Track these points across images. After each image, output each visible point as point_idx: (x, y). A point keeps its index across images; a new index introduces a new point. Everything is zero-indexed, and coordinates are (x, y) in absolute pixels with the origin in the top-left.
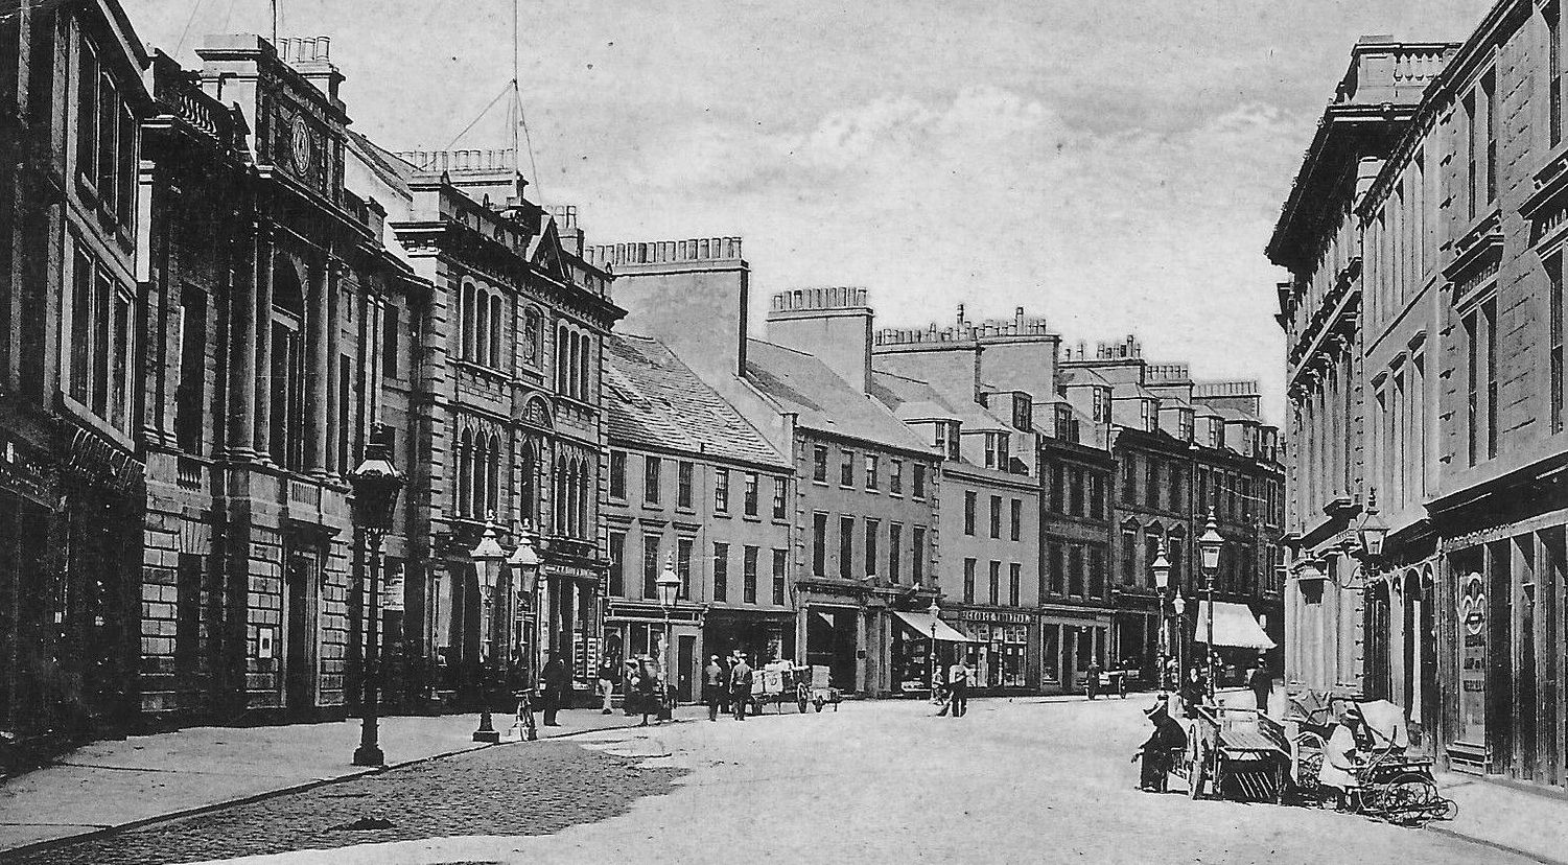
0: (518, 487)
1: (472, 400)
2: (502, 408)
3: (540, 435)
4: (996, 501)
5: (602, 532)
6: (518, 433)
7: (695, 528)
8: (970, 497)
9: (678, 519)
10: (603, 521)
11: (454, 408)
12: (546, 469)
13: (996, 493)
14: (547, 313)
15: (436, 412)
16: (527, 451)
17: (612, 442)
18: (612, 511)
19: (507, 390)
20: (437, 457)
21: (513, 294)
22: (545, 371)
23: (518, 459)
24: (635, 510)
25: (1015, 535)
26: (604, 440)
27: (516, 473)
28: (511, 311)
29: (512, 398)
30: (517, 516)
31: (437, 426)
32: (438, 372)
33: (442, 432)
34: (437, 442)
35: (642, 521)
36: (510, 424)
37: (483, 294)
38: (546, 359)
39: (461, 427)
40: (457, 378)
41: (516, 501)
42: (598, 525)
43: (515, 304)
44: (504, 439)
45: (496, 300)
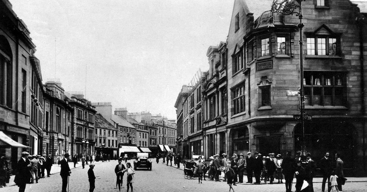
0: (84, 133)
1: (79, 123)
2: (82, 124)
3: (87, 127)
4: (143, 134)
7: (106, 138)
8: (140, 133)
9: (104, 137)
10: (94, 137)
11: (77, 124)
12: (88, 131)
13: (143, 133)
14: (88, 112)
15: (75, 125)
17: (96, 127)
18: (96, 136)
20: (75, 130)
21: (84, 110)
22: (87, 119)
23: (84, 130)
24: (98, 136)
25: (146, 138)
26: (95, 127)
27: (84, 132)
28: (83, 112)
29: (83, 122)
30: (84, 137)
31: (75, 126)
32: (75, 120)
33: (75, 127)
34: (75, 128)
35: (99, 137)
36: (83, 126)
37: (80, 110)
38: (88, 118)
39: (78, 126)
40: (77, 121)
41: (84, 135)
42: (94, 138)
43: (84, 111)
44: (83, 128)
45: (81, 111)
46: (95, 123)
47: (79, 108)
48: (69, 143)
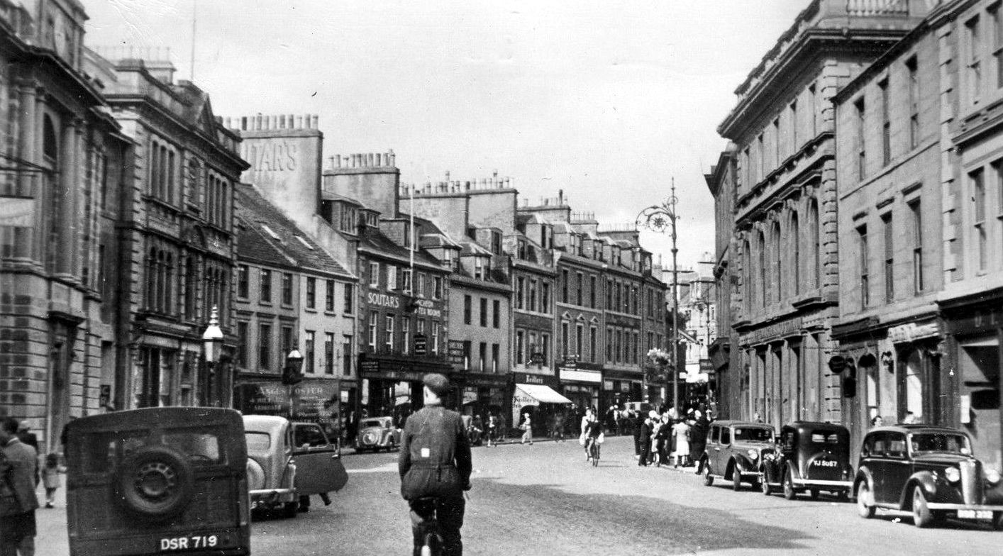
0: (183, 290)
1: (157, 227)
2: (174, 232)
3: (197, 252)
4: (484, 302)
5: (233, 322)
6: (185, 252)
7: (293, 319)
8: (468, 299)
9: (283, 312)
10: (234, 314)
11: (148, 233)
12: (200, 275)
13: (484, 296)
14: (202, 163)
15: (136, 235)
16: (189, 265)
17: (240, 259)
18: (240, 307)
19: (177, 221)
20: (135, 267)
21: (181, 150)
22: (201, 208)
23: (184, 271)
24: (254, 307)
25: (496, 324)
26: (235, 257)
27: (183, 280)
28: (180, 162)
29: (181, 225)
30: (183, 310)
31: (135, 246)
32: (137, 207)
33: (139, 250)
34: (135, 257)
35: (259, 315)
36: (179, 244)
37: (163, 149)
38: (202, 199)
39: (149, 246)
40: (148, 211)
41: (183, 300)
42: (230, 316)
43: (183, 158)
44: (175, 255)
45: (172, 154)
46: (236, 230)
47: (161, 137)
48: (106, 345)
